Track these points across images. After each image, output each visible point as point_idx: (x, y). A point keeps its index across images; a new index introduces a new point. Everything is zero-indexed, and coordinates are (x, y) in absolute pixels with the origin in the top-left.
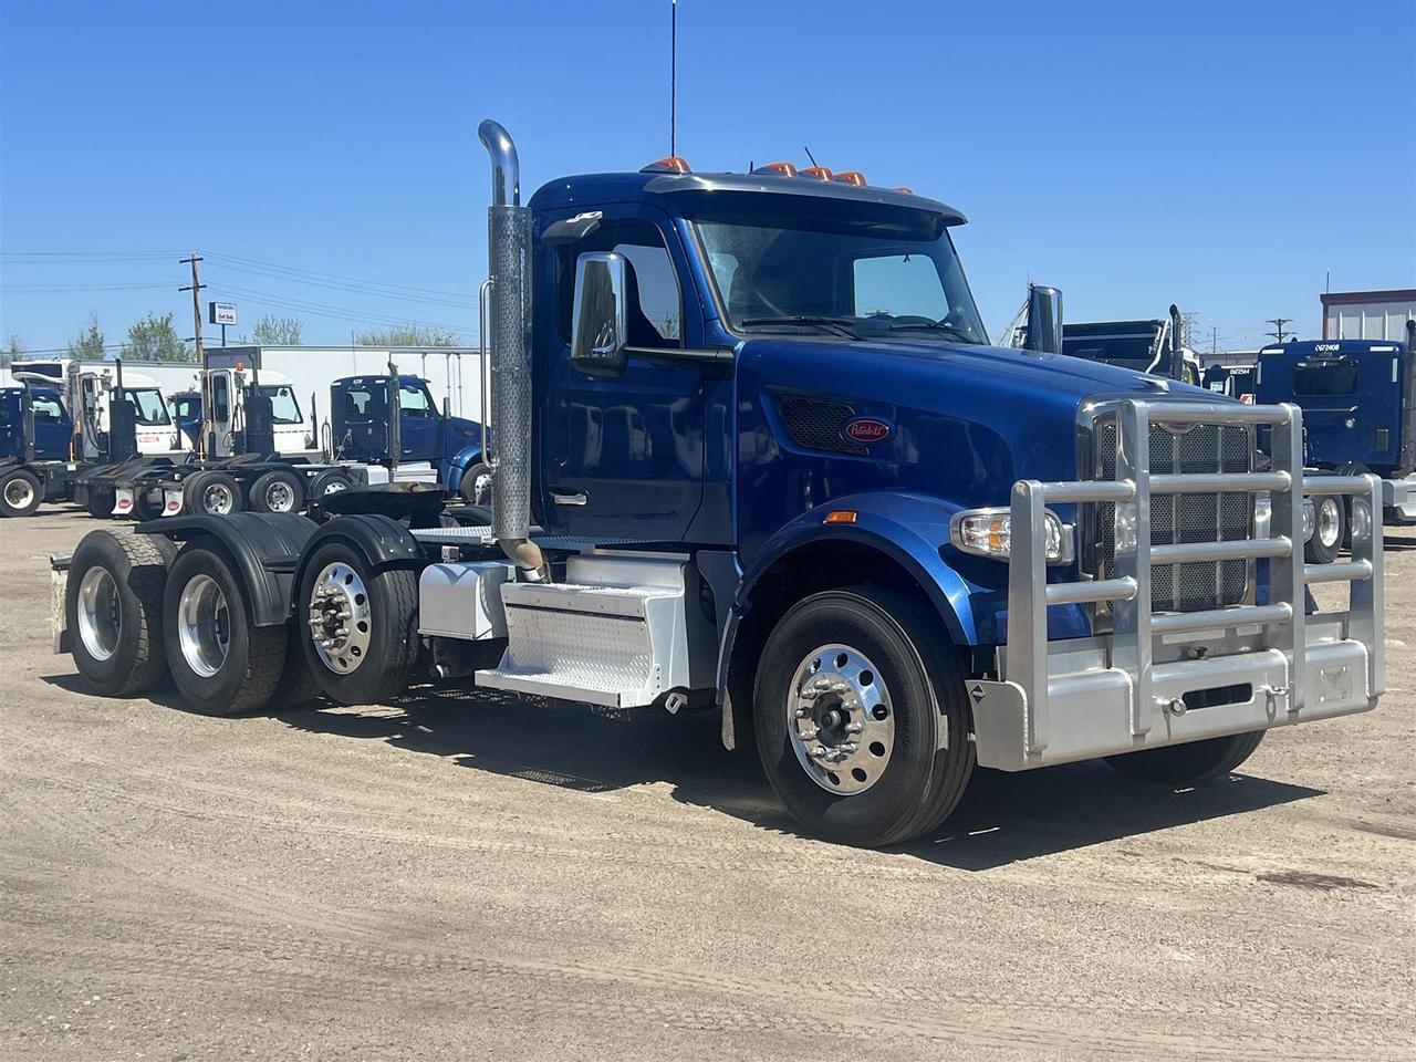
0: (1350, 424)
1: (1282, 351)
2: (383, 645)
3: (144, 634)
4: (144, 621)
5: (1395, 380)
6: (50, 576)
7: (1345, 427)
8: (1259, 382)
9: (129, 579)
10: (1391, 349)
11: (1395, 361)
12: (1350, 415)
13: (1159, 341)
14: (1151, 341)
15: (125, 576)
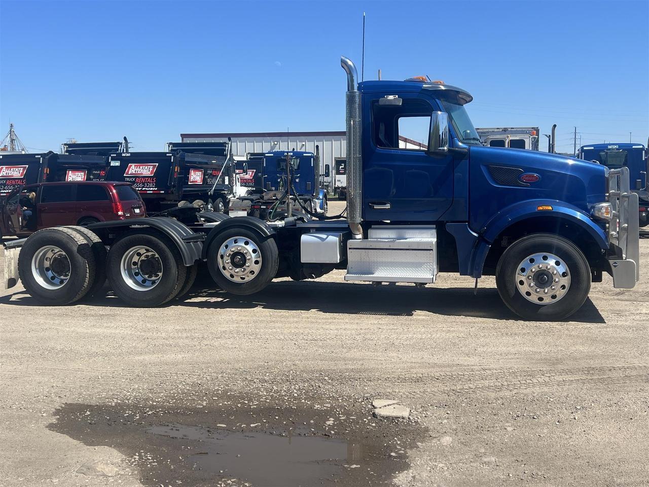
0: (297, 180)
1: (272, 155)
2: (270, 270)
3: (88, 276)
4: (88, 269)
5: (312, 165)
6: (4, 252)
7: (297, 182)
8: (265, 165)
9: (78, 250)
10: (310, 155)
11: (312, 159)
12: (297, 177)
13: (228, 150)
14: (225, 150)
15: (75, 249)
